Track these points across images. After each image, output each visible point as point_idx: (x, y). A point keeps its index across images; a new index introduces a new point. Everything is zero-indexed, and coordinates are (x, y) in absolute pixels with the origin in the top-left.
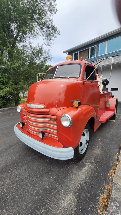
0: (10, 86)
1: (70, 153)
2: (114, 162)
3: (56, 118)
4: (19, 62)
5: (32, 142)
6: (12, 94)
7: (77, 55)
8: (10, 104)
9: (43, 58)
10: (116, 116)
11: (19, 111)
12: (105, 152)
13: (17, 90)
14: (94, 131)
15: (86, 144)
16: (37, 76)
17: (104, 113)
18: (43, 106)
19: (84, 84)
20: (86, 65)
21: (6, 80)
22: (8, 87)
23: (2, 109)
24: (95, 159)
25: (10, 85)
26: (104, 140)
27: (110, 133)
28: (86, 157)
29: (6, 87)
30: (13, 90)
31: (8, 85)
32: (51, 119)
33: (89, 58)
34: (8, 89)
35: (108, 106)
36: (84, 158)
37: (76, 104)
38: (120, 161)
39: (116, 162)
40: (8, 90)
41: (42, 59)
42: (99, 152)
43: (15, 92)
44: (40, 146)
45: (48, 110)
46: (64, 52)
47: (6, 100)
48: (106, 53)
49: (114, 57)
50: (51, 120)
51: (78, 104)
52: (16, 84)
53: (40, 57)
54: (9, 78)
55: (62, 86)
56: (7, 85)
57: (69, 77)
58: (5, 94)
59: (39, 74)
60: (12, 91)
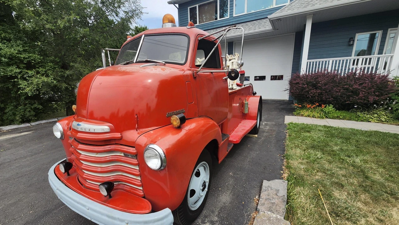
0: (50, 72)
1: (165, 220)
2: (250, 215)
3: (135, 151)
4: (66, 18)
5: (84, 206)
6: (55, 89)
7: (196, 11)
8: (54, 112)
9: (125, 12)
10: (260, 127)
11: (58, 135)
12: (237, 197)
13: (67, 80)
14: (220, 161)
15: (203, 190)
16: (103, 54)
17: (240, 125)
18: (107, 127)
19: (195, 78)
20: (199, 39)
21: (36, 57)
22: (43, 75)
23: (33, 124)
24: (219, 213)
25: (50, 70)
26: (238, 174)
27: (248, 160)
28: (204, 212)
29: (38, 73)
30: (59, 81)
31: (44, 70)
32: (126, 154)
33: (216, 19)
34: (45, 79)
35: (246, 112)
36: (201, 215)
37: (175, 120)
38: (259, 211)
39: (253, 214)
40: (43, 82)
41: (122, 15)
42: (227, 198)
43: (64, 85)
44: (102, 214)
45: (118, 135)
46: (170, 3)
47: (41, 104)
48: (245, 13)
49: (258, 21)
50: (126, 156)
51: (179, 121)
52: (65, 67)
53: (118, 10)
54: (43, 53)
55: (150, 81)
56: (41, 69)
57: (166, 62)
58: (37, 90)
59: (106, 51)
60: (55, 82)
